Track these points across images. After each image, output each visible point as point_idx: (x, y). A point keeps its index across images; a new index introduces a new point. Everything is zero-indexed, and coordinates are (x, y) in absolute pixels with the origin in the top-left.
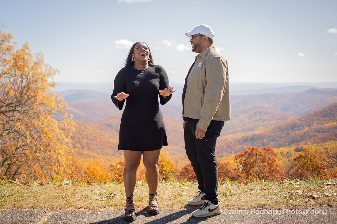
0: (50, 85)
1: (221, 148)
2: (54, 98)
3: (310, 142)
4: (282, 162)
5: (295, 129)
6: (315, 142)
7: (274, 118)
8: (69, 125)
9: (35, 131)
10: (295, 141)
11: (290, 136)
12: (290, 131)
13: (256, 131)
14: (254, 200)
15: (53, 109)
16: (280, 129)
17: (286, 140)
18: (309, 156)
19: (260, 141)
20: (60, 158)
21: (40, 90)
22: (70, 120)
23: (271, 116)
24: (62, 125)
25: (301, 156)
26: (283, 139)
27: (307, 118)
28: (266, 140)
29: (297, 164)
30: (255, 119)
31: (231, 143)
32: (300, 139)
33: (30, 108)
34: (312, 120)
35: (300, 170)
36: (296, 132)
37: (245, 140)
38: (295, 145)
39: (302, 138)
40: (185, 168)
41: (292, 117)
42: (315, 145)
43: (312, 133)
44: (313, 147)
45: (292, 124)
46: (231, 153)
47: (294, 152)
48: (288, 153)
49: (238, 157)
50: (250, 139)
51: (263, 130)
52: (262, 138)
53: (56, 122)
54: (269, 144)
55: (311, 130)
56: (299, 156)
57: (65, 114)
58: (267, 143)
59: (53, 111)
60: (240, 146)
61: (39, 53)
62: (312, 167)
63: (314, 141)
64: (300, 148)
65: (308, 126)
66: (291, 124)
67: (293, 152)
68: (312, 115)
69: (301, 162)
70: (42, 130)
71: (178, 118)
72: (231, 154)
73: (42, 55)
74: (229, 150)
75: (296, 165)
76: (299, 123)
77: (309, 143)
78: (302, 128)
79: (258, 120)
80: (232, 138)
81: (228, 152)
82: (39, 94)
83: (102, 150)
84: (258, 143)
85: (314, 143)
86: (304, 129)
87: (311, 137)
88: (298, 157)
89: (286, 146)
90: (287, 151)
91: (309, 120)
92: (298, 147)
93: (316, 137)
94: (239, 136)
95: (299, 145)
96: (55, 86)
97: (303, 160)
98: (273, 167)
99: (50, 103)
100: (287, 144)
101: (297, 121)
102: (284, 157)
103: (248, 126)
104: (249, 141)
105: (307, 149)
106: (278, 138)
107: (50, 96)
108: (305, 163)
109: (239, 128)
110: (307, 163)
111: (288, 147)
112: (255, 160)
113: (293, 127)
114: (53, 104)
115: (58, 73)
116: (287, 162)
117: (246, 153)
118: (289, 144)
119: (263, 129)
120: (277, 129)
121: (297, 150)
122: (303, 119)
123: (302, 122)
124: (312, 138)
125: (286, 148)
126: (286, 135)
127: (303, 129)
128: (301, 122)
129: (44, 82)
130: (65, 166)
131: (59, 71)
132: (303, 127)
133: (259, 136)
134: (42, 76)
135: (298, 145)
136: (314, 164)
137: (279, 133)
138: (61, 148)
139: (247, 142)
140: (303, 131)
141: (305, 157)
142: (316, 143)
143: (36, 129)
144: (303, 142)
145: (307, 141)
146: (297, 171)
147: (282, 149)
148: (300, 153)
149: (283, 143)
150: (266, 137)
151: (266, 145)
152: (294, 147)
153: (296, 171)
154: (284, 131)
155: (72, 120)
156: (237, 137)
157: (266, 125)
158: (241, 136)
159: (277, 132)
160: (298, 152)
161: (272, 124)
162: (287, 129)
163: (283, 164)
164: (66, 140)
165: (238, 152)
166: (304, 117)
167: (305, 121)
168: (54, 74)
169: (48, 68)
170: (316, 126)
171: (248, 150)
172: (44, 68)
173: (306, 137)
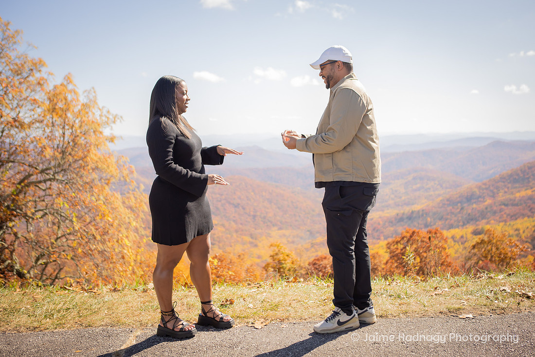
0: (106, 140)
2: (114, 160)
3: (494, 220)
4: (454, 251)
5: (473, 201)
7: (441, 186)
8: (139, 200)
9: (86, 210)
10: (472, 220)
11: (465, 212)
12: (465, 205)
13: (416, 206)
14: (443, 302)
15: (112, 176)
16: (451, 202)
17: (460, 218)
18: (494, 241)
19: (421, 221)
20: (125, 251)
21: (92, 147)
22: (139, 193)
23: (437, 183)
24: (129, 201)
25: (482, 242)
26: (455, 216)
27: (489, 186)
28: (431, 219)
29: (477, 253)
30: (414, 187)
31: (379, 224)
32: (479, 217)
33: (77, 175)
34: (497, 188)
35: (481, 262)
36: (474, 206)
37: (400, 219)
38: (472, 225)
39: (483, 215)
40: (312, 262)
41: (468, 184)
42: (502, 224)
43: (497, 206)
44: (497, 227)
45: (469, 194)
46: (379, 239)
47: (471, 235)
48: (462, 237)
49: (391, 245)
50: (407, 218)
51: (426, 204)
52: (425, 215)
53: (119, 196)
54: (435, 224)
55: (495, 203)
56: (480, 242)
57: (132, 184)
58: (432, 224)
59: (113, 180)
60: (392, 229)
61: (90, 91)
62: (499, 257)
63: (500, 218)
64: (480, 229)
65: (491, 196)
66: (466, 194)
67: (469, 236)
68: (497, 181)
69: (483, 250)
70: (97, 209)
72: (379, 241)
73: (95, 92)
74: (376, 234)
75: (475, 254)
76: (478, 193)
77: (492, 222)
78: (482, 199)
79: (419, 189)
80: (380, 217)
81: (374, 238)
82: (91, 153)
84: (418, 223)
85: (500, 222)
86: (486, 201)
87: (495, 213)
88: (478, 243)
89: (460, 227)
90: (461, 234)
91: (492, 188)
92: (478, 227)
93: (503, 213)
94: (391, 213)
95: (479, 225)
96: (116, 141)
97: (486, 246)
98: (442, 258)
99: (108, 167)
100: (461, 223)
101: (476, 190)
102: (456, 244)
103: (403, 198)
104: (405, 221)
105: (491, 231)
106: (448, 215)
107: (108, 156)
108: (489, 251)
109: (391, 202)
110: (491, 252)
111: (463, 228)
112: (415, 248)
113: (470, 198)
114: (113, 169)
115: (121, 121)
116: (460, 250)
117: (403, 238)
118: (464, 225)
120: (446, 203)
121: (476, 233)
122: (484, 187)
123: (483, 190)
124: (497, 214)
125: (460, 230)
126: (460, 211)
127: (484, 202)
128: (481, 191)
129: (98, 135)
130: (132, 264)
131: (121, 117)
132: (484, 198)
133: (421, 213)
134: (96, 125)
135: (477, 225)
136: (501, 252)
137: (449, 208)
138: (127, 237)
139: (402, 223)
140: (484, 204)
141: (488, 243)
142: (502, 221)
143: (86, 207)
144: (484, 221)
145: (489, 220)
146: (477, 263)
147: (453, 231)
148: (481, 236)
149: (456, 223)
150: (431, 214)
151: (431, 226)
152: (470, 228)
153: (475, 263)
154: (457, 205)
155: (142, 193)
156: (387, 215)
157: (431, 196)
158: (394, 214)
159: (446, 206)
160: (478, 235)
161: (439, 195)
162: (460, 202)
163: (455, 253)
164: (134, 224)
165: (389, 237)
166: (485, 184)
167: (486, 189)
168: (114, 122)
169: (105, 112)
170: (502, 196)
171: (405, 234)
172: (98, 113)
173: (489, 214)
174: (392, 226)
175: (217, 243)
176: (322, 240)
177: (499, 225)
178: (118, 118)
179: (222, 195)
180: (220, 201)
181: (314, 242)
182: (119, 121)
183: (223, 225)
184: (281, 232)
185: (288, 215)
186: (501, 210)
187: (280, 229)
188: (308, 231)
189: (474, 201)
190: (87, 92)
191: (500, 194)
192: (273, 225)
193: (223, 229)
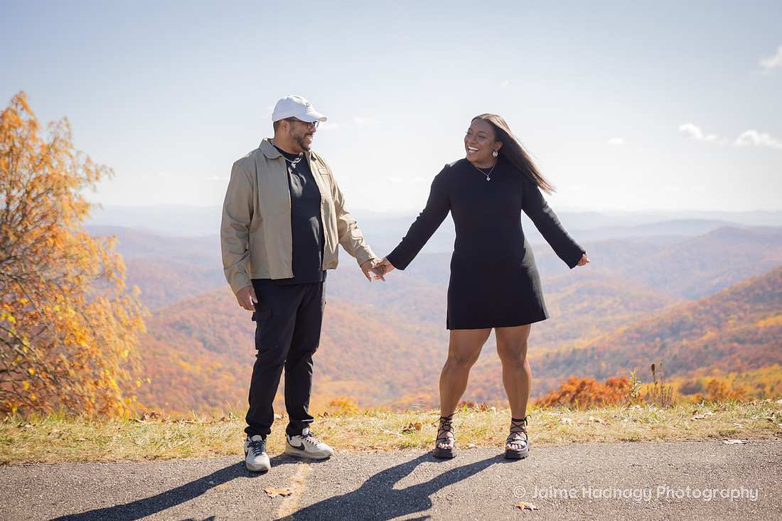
1: (487, 384)
3: (720, 368)
5: (683, 333)
6: (731, 368)
7: (626, 306)
8: (132, 314)
10: (680, 367)
11: (669, 352)
12: (668, 340)
13: (580, 341)
16: (642, 334)
19: (590, 367)
22: (132, 302)
23: (619, 300)
26: (651, 360)
28: (607, 364)
30: (578, 307)
32: (693, 361)
36: (685, 342)
37: (552, 364)
38: (680, 376)
39: (700, 358)
41: (675, 302)
42: (733, 376)
43: (724, 343)
44: (726, 381)
45: (675, 321)
47: (678, 395)
50: (565, 362)
51: (598, 338)
52: (596, 358)
54: (613, 374)
55: (721, 338)
58: (609, 373)
60: (537, 381)
61: (61, 122)
63: (729, 365)
64: (695, 383)
65: (714, 325)
66: (670, 321)
68: (725, 298)
71: (371, 305)
73: (68, 126)
76: (691, 318)
77: (716, 371)
78: (699, 331)
79: (586, 311)
83: (160, 394)
84: (585, 372)
85: (729, 372)
86: (706, 333)
87: (721, 354)
89: (659, 380)
91: (716, 311)
92: (690, 380)
93: (735, 356)
94: (536, 352)
95: (692, 376)
96: (90, 212)
101: (688, 313)
103: (558, 326)
104: (562, 367)
105: (717, 384)
106: (638, 357)
109: (536, 333)
111: (664, 382)
113: (677, 328)
115: (110, 176)
117: (564, 394)
118: (667, 375)
119: (599, 335)
120: (636, 335)
121: (687, 390)
122: (702, 308)
123: (700, 315)
124: (724, 358)
126: (659, 351)
127: (702, 335)
128: (697, 316)
131: (111, 170)
132: (701, 328)
133: (589, 354)
135: (689, 377)
137: (640, 346)
139: (555, 371)
140: (701, 339)
142: (734, 371)
144: (702, 369)
145: (709, 368)
150: (607, 356)
151: (607, 377)
152: (677, 382)
154: (654, 341)
157: (607, 323)
158: (541, 354)
159: (634, 341)
160: (690, 394)
161: (623, 322)
162: (661, 335)
166: (703, 303)
167: (706, 312)
168: (97, 178)
169: (82, 161)
170: (735, 326)
171: (568, 387)
172: (68, 162)
173: (710, 356)
174: (538, 377)
175: (220, 403)
176: (413, 399)
177: (727, 377)
178: (106, 172)
179: (231, 316)
180: (228, 327)
181: (397, 403)
182: (106, 176)
183: (232, 371)
184: (338, 384)
185: (350, 354)
186: (731, 351)
187: (337, 378)
188: (387, 383)
189: (685, 333)
190: (55, 125)
191: (731, 322)
192: (324, 372)
193: (233, 379)
